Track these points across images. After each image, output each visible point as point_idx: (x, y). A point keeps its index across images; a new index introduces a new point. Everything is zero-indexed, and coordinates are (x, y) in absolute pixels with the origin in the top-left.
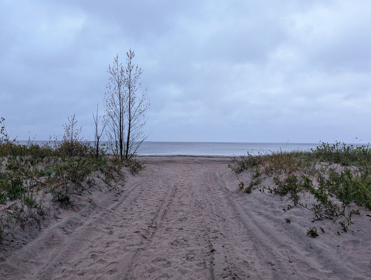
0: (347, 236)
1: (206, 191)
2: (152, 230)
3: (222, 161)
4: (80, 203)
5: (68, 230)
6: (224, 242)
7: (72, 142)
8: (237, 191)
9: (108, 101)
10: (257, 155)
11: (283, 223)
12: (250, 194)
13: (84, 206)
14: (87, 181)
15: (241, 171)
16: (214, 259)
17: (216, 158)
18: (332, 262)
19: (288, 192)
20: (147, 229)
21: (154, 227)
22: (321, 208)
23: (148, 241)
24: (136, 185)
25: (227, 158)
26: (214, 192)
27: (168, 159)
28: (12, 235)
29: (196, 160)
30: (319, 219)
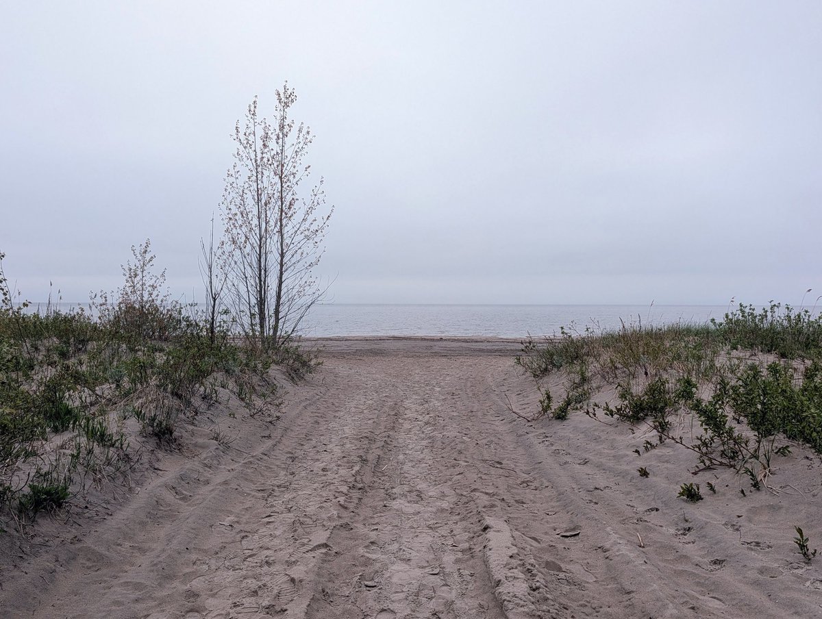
0: (761, 498)
1: (465, 418)
2: (356, 494)
3: (500, 351)
4: (194, 440)
5: (184, 492)
6: (509, 515)
7: (142, 307)
8: (536, 415)
9: (232, 207)
10: (584, 334)
11: (633, 478)
12: (565, 423)
13: (203, 447)
14: (201, 395)
15: (545, 371)
16: (489, 541)
17: (486, 344)
18: (723, 544)
19: (647, 415)
20: (345, 491)
21: (360, 489)
22: (713, 445)
23: (352, 514)
24: (304, 404)
25: (512, 344)
26: (484, 421)
27: (367, 346)
28: (84, 498)
29: (436, 349)
30: (708, 468)
